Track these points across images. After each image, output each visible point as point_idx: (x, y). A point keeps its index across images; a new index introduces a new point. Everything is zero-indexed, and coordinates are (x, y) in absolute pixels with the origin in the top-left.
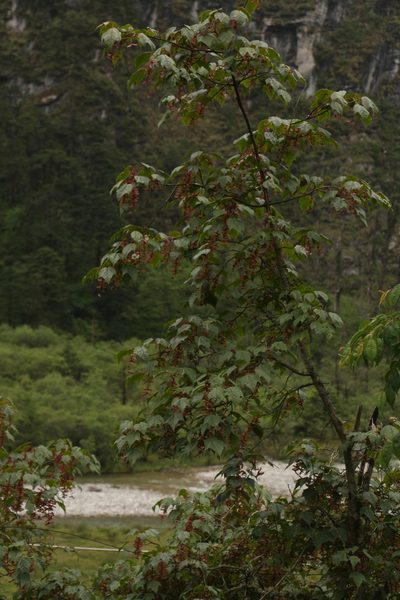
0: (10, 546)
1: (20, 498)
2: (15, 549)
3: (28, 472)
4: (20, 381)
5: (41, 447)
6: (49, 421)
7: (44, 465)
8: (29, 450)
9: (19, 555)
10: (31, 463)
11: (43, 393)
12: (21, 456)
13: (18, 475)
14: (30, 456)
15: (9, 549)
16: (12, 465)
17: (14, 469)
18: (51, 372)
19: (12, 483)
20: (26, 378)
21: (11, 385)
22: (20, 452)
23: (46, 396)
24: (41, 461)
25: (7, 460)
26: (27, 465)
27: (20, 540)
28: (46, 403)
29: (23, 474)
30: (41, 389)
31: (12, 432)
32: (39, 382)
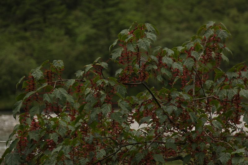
0: (233, 153)
1: (238, 111)
3: (243, 88)
4: (228, 15)
8: (243, 69)
9: (241, 160)
10: (245, 81)
12: (236, 75)
13: (235, 91)
14: (244, 74)
15: (232, 156)
16: (228, 83)
17: (230, 87)
19: (230, 98)
20: (234, 12)
21: (221, 19)
22: (235, 71)
25: (223, 79)
26: (242, 83)
27: (240, 148)
29: (239, 90)
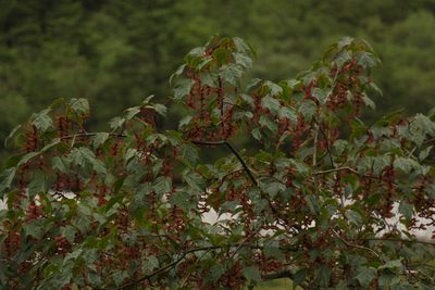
0: (380, 267)
1: (390, 195)
2: (389, 273)
3: (400, 155)
4: (365, 27)
5: (420, 117)
6: (415, 90)
7: (425, 146)
8: (401, 122)
9: (395, 281)
10: (403, 142)
11: (403, 45)
12: (388, 131)
13: (386, 160)
14: (401, 130)
15: (379, 272)
16: (373, 145)
17: (377, 152)
18: (415, 10)
19: (376, 172)
20: (375, 23)
22: (385, 125)
23: (410, 50)
24: (419, 139)
25: (366, 138)
26: (398, 145)
27: (392, 259)
28: (410, 62)
29: (393, 158)
30: (401, 39)
31: (371, 94)
32: (397, 27)
